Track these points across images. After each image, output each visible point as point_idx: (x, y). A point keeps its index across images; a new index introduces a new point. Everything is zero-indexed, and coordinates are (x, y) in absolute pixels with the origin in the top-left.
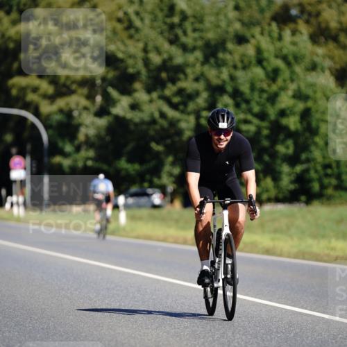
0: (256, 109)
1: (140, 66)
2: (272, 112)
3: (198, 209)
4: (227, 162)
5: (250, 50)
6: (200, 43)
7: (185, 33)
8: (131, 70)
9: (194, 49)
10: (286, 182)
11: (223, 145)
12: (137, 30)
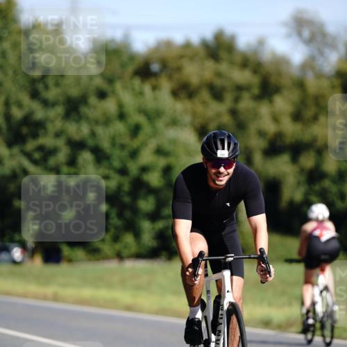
2: (133, 168)
3: (190, 270)
4: (228, 204)
6: (61, 99)
7: (47, 87)
10: (148, 239)
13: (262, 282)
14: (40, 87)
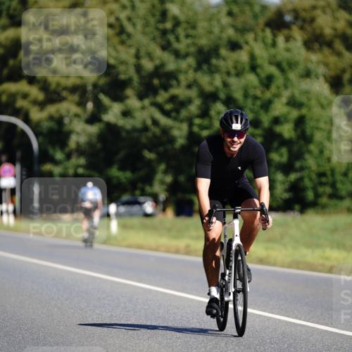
0: (250, 116)
1: (132, 72)
2: (266, 120)
3: (207, 218)
4: (240, 168)
5: (243, 56)
6: (192, 49)
7: (178, 39)
8: (122, 77)
9: (187, 55)
10: (280, 190)
11: (236, 148)
12: (129, 36)
13: (264, 229)
14: (171, 38)
